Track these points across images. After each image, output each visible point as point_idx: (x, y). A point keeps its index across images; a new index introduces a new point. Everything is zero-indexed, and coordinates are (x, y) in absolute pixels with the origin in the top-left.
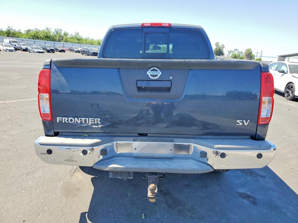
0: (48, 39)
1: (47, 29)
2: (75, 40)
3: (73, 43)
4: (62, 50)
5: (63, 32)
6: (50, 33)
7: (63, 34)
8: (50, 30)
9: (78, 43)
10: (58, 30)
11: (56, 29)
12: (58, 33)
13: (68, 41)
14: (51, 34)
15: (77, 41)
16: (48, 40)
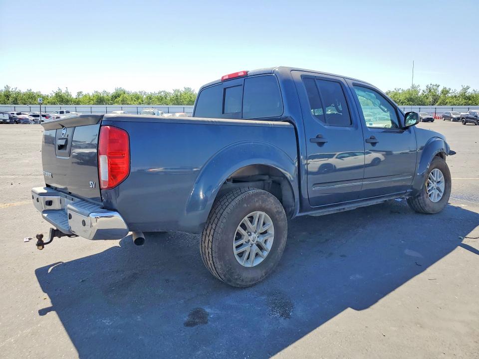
0: (411, 103)
1: (413, 87)
2: (460, 100)
3: (455, 105)
4: (428, 118)
5: (440, 89)
6: (417, 92)
7: (440, 92)
8: (418, 89)
9: (465, 105)
10: (432, 86)
11: (429, 85)
12: (432, 91)
13: (447, 103)
14: (420, 94)
15: (464, 101)
16: (411, 105)
